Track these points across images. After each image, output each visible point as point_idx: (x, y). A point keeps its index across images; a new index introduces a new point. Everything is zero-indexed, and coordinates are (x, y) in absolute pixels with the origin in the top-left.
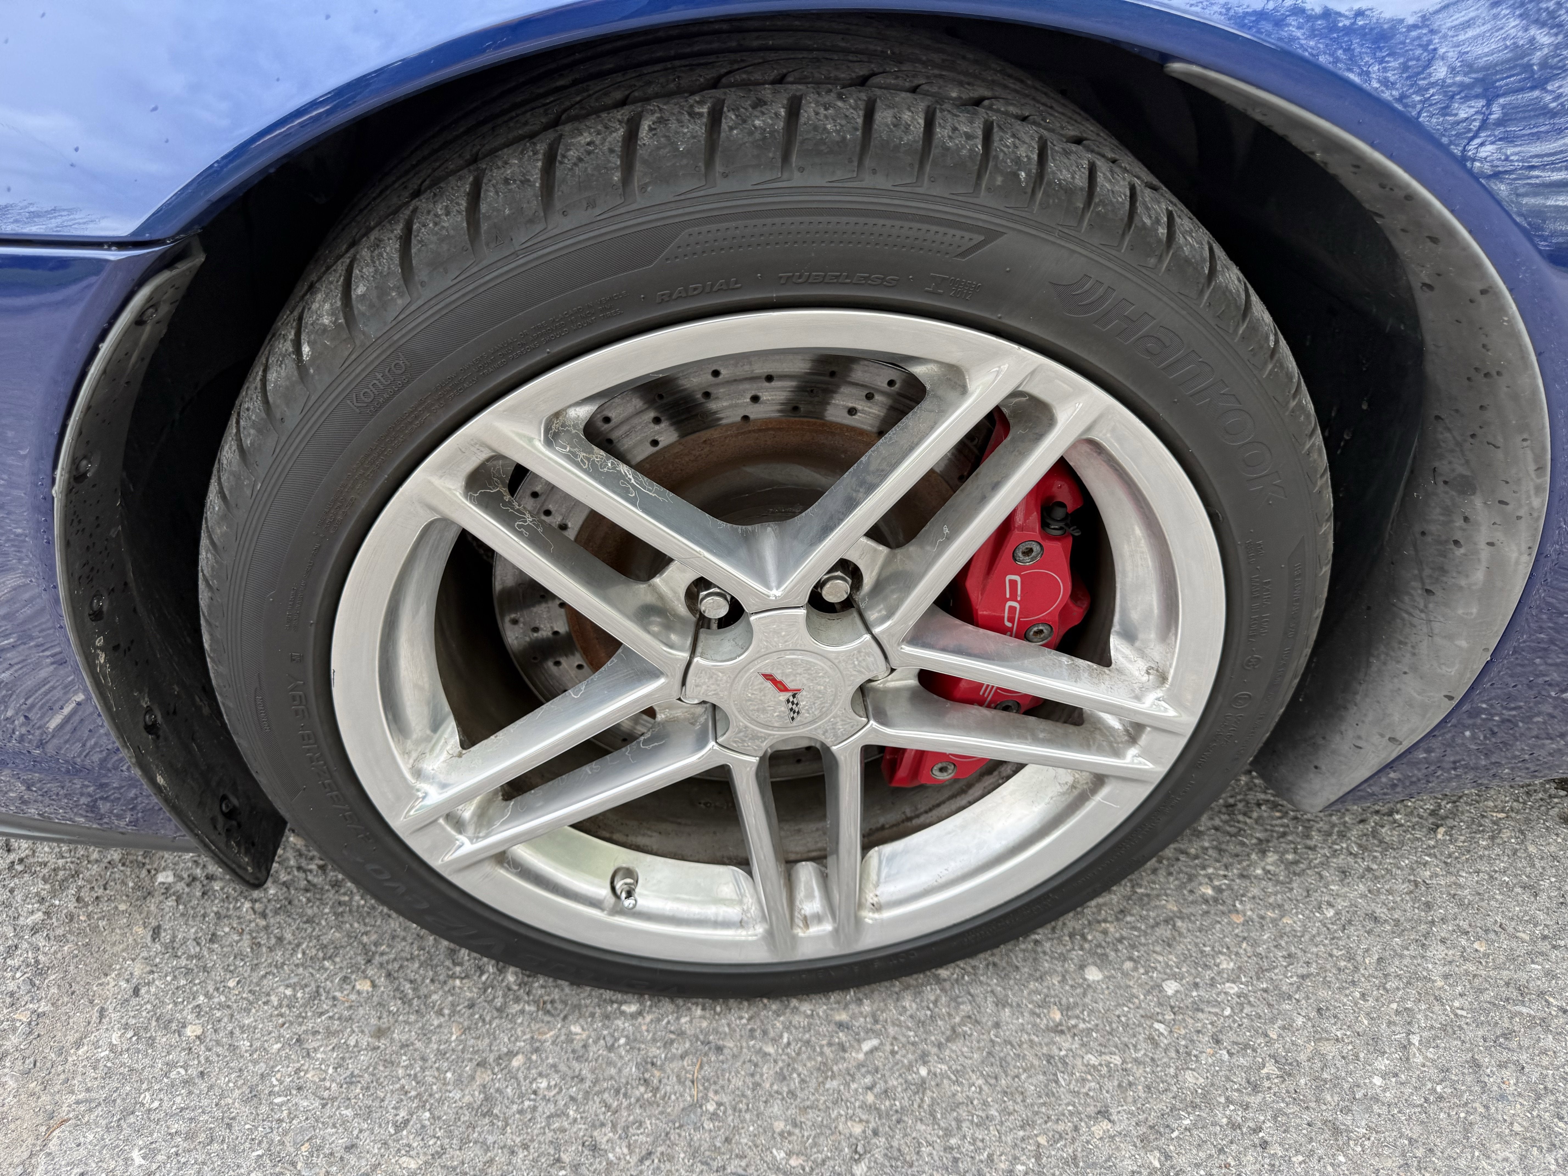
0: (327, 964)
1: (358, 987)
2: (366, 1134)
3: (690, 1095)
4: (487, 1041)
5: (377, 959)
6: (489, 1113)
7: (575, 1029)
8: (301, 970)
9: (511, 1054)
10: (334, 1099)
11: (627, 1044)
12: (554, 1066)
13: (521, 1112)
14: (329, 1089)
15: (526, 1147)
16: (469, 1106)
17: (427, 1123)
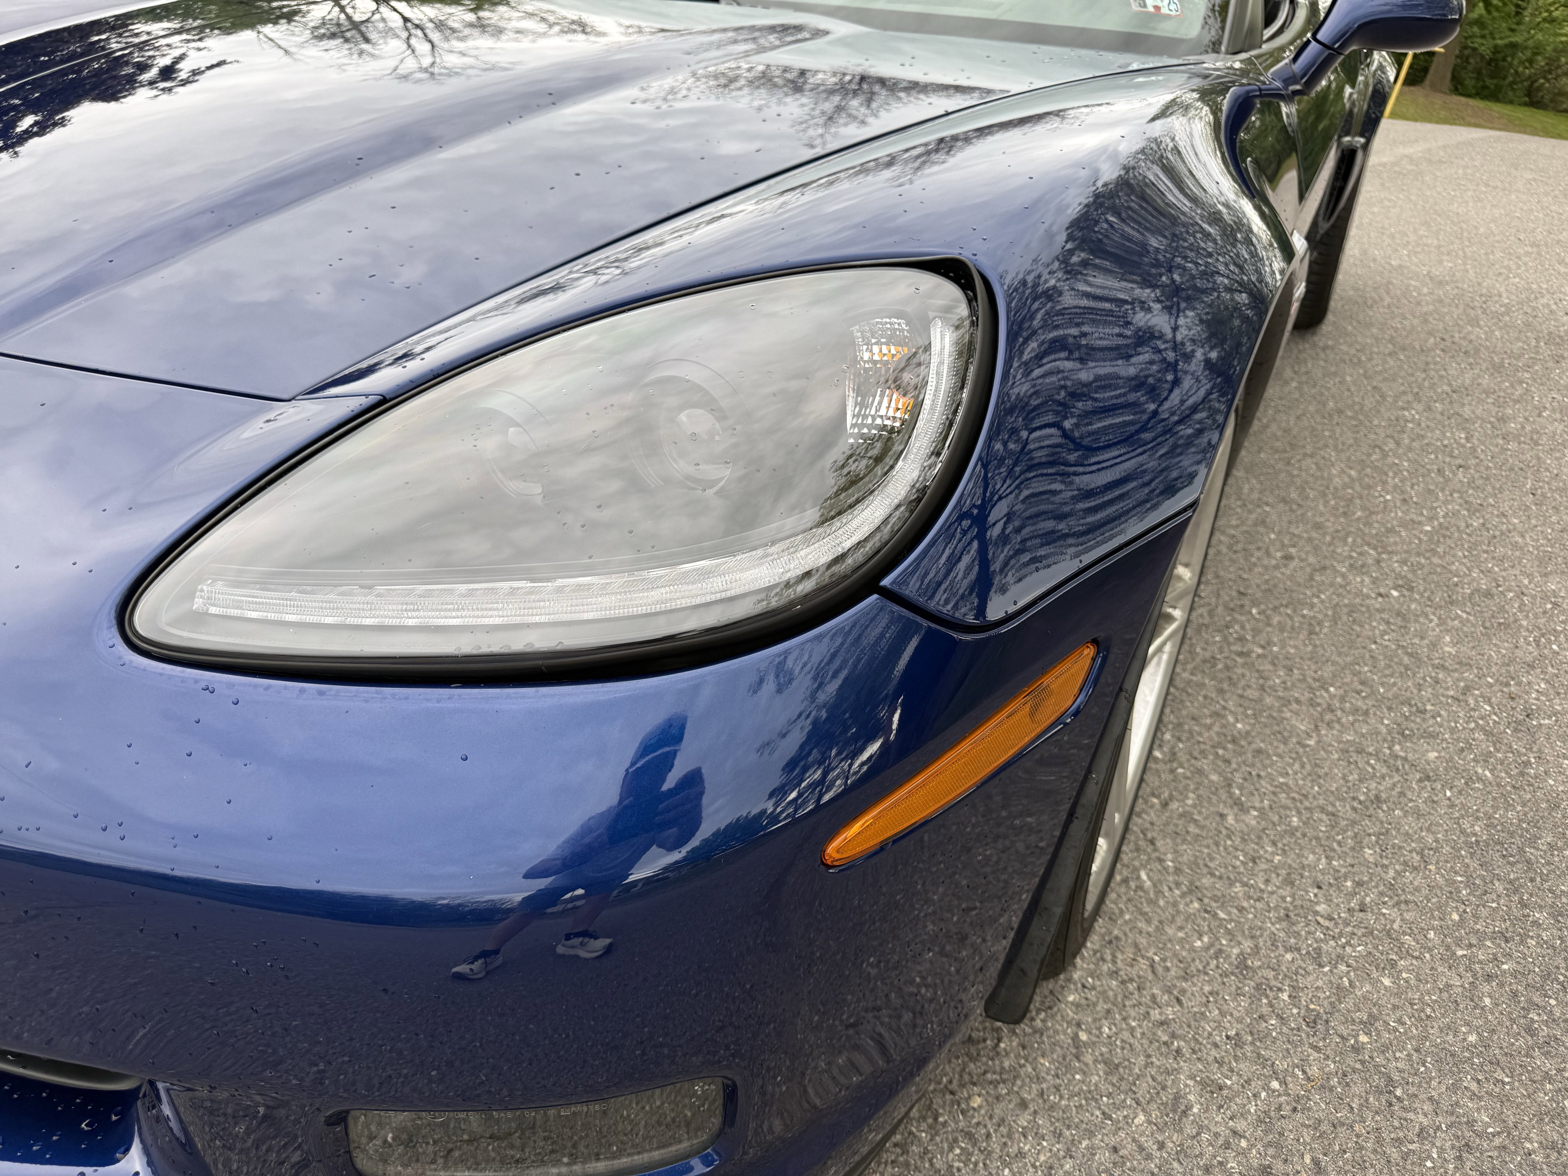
0: (941, 1119)
1: (975, 1105)
2: (1106, 1138)
3: (1143, 964)
4: (1058, 1049)
5: (954, 1086)
6: (1117, 1066)
7: (1071, 998)
8: (938, 1139)
9: (1075, 1037)
10: (1068, 1150)
11: (1093, 978)
12: (1095, 1020)
13: (1123, 1048)
14: (1058, 1150)
15: (1149, 1056)
16: (1106, 1074)
17: (1111, 1101)
